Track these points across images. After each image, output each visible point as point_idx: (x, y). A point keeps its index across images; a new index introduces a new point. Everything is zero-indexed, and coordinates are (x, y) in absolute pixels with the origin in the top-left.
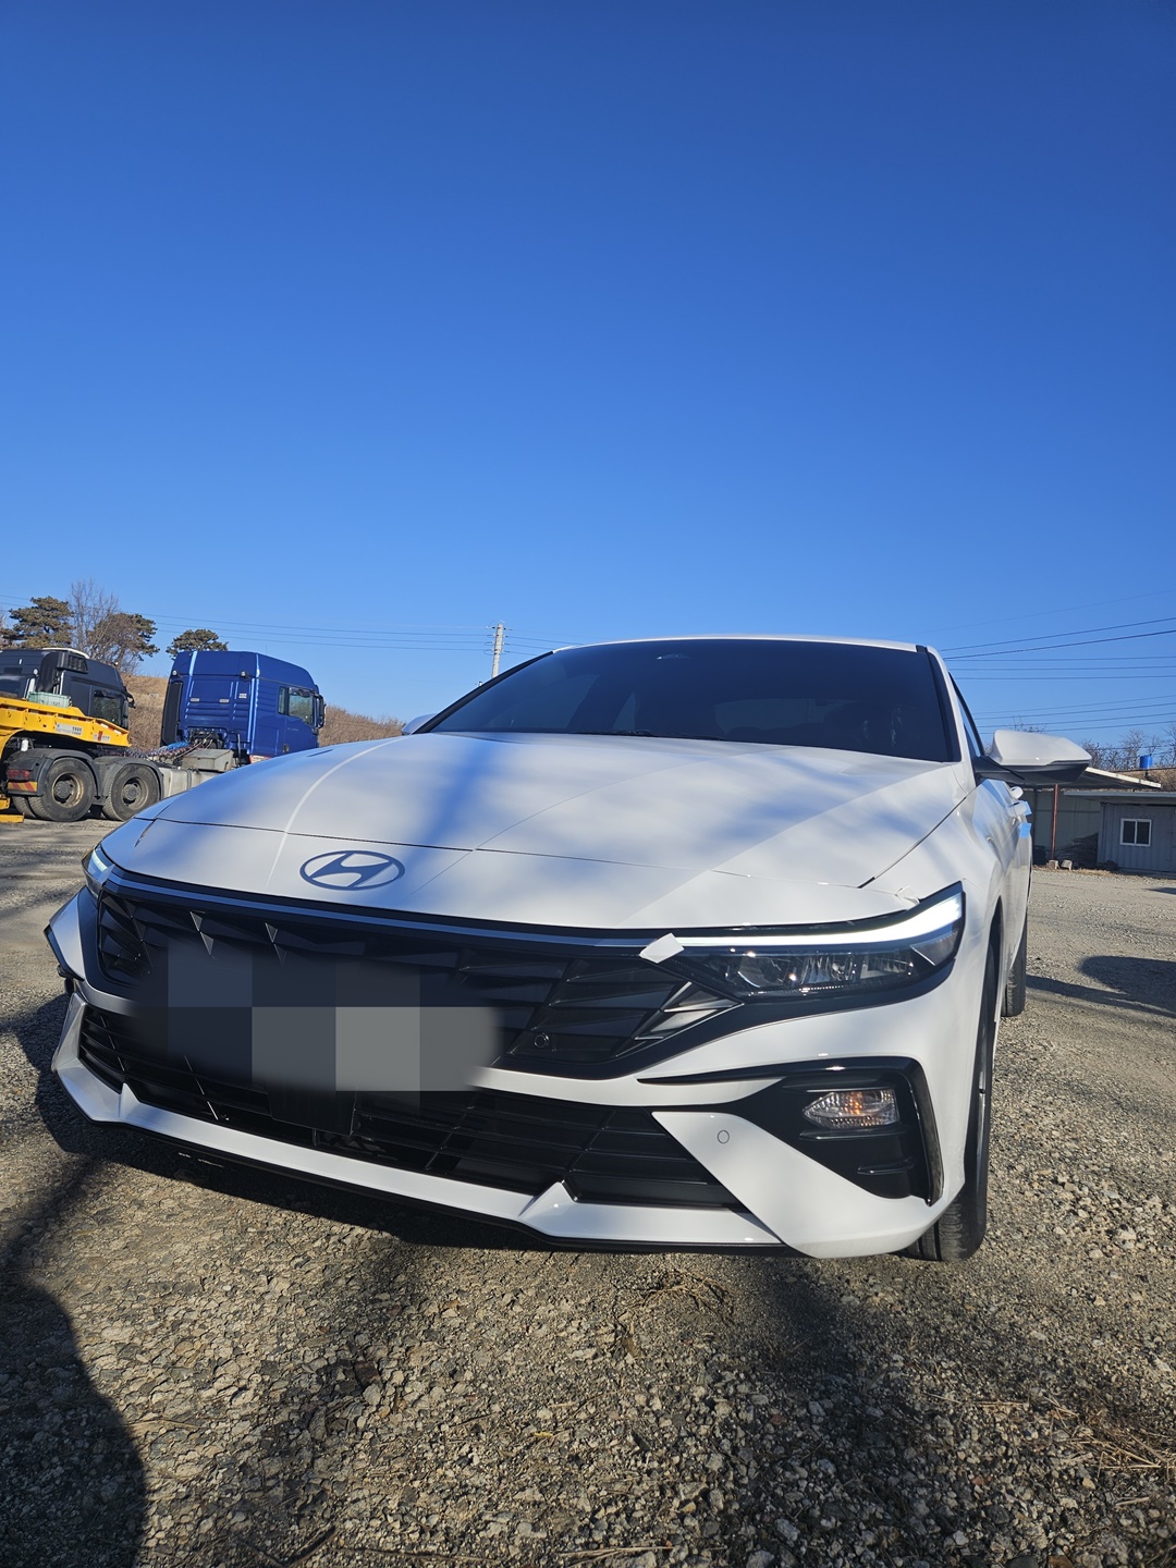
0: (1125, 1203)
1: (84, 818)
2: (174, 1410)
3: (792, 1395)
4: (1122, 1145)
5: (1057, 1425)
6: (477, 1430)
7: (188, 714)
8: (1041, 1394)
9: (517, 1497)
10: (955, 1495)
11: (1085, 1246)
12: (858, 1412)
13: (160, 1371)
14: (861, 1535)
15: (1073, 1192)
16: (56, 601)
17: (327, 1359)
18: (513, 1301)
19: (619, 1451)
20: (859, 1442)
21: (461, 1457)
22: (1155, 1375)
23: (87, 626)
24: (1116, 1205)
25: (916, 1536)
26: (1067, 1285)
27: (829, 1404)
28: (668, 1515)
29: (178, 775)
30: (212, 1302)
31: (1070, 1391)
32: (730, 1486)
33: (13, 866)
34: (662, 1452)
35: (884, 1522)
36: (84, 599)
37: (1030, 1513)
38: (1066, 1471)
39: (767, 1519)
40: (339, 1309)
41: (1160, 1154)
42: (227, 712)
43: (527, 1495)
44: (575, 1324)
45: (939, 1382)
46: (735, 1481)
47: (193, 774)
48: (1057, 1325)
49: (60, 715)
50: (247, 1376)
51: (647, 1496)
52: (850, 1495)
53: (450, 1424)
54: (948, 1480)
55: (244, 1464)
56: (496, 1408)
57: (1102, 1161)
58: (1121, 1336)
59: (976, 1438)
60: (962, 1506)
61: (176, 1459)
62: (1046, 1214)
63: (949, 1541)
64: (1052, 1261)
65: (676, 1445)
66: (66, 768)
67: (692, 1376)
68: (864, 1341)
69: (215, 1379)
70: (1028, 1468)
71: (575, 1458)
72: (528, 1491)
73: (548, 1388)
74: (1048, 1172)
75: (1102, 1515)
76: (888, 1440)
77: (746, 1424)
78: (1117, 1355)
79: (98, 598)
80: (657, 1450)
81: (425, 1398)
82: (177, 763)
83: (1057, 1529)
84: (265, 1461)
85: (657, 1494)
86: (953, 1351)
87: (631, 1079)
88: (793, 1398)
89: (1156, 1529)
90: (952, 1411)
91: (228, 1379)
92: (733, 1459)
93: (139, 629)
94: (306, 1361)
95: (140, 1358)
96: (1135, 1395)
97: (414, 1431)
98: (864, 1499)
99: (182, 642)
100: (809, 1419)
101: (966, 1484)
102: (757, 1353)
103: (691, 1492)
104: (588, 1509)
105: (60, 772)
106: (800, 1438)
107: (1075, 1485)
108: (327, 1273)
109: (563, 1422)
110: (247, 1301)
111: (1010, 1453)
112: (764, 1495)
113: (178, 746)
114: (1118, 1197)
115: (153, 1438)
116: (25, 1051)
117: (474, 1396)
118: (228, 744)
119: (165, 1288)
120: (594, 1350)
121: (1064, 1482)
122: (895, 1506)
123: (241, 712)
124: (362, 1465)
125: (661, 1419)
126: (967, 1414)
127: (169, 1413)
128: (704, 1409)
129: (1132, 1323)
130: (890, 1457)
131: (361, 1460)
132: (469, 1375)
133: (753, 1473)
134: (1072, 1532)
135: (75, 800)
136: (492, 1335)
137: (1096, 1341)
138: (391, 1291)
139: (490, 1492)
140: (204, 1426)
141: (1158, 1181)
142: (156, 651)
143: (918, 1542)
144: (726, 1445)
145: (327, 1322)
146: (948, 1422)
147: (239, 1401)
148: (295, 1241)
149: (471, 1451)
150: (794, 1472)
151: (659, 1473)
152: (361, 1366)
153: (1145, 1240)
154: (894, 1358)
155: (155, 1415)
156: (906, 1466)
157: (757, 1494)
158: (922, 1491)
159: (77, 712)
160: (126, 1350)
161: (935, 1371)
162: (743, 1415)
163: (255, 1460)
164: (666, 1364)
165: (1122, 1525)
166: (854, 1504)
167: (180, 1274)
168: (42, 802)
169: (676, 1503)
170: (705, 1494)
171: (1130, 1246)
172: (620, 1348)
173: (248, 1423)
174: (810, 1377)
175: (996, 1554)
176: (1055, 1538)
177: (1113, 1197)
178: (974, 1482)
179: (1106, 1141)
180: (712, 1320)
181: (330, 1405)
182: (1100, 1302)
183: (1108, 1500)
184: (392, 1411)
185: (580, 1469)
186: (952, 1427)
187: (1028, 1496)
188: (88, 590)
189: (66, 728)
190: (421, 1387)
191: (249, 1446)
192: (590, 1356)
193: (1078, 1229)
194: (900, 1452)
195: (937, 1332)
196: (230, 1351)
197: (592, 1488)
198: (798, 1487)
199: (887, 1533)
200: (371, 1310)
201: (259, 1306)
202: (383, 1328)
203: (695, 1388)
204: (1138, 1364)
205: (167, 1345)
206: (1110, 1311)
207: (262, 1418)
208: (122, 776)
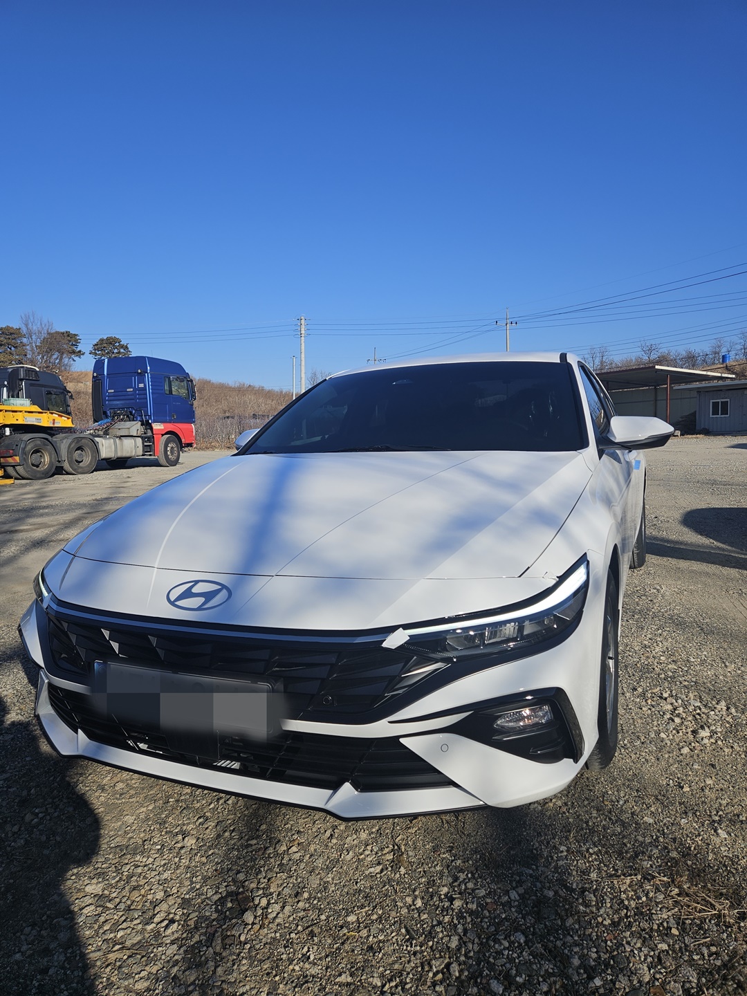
0: (703, 710)
1: (52, 475)
2: (131, 941)
3: (499, 886)
4: (703, 663)
5: (657, 890)
6: (312, 934)
7: (108, 400)
8: (649, 866)
9: (337, 980)
10: (595, 950)
11: (678, 745)
12: (539, 895)
13: (121, 913)
14: (539, 985)
15: (672, 704)
16: (12, 328)
17: (221, 893)
18: (331, 835)
19: (397, 939)
20: (539, 918)
21: (303, 955)
22: (718, 841)
23: (36, 343)
24: (698, 711)
25: (572, 981)
26: (667, 778)
27: (521, 890)
28: (426, 984)
29: (108, 441)
30: (150, 859)
31: (666, 860)
32: (463, 958)
33: (10, 522)
34: (422, 939)
35: (553, 975)
36: (30, 325)
37: (640, 957)
38: (662, 924)
39: (484, 981)
40: (226, 855)
41: (726, 666)
42: (133, 397)
43: (343, 979)
44: (369, 848)
45: (587, 865)
46: (466, 955)
47: (117, 440)
48: (660, 810)
49: (26, 412)
50: (173, 911)
51: (413, 971)
52: (533, 958)
53: (296, 932)
54: (591, 940)
55: (175, 975)
56: (323, 917)
57: (690, 677)
58: (699, 814)
59: (609, 905)
60: (599, 957)
61: (134, 977)
62: (655, 723)
63: (591, 985)
64: (658, 759)
65: (430, 933)
66: (36, 446)
67: (440, 879)
68: (543, 838)
69: (155, 915)
70: (639, 923)
71: (370, 948)
72: (344, 976)
73: (354, 898)
74: (657, 690)
75: (682, 953)
76: (557, 914)
77: (472, 911)
78: (695, 829)
79: (39, 324)
80: (419, 937)
81: (280, 915)
82: (106, 433)
83: (656, 966)
84: (187, 973)
85: (420, 969)
86: (596, 839)
87: (384, 721)
88: (500, 888)
89: (714, 960)
90: (595, 886)
91: (162, 915)
92: (465, 938)
93: (70, 341)
94: (208, 896)
95: (109, 905)
96: (705, 858)
97: (274, 939)
98: (542, 959)
99: (99, 346)
100: (509, 904)
101: (602, 941)
102: (478, 857)
103: (440, 965)
104: (379, 984)
105: (32, 448)
106: (504, 918)
107: (665, 933)
108: (218, 828)
109: (363, 923)
110: (171, 855)
111: (629, 914)
112: (482, 963)
113: (104, 422)
114: (699, 704)
115: (120, 963)
116: (26, 674)
117: (309, 910)
118: (137, 418)
119: (121, 850)
120: (381, 867)
121: (660, 931)
122: (560, 961)
123: (142, 396)
124: (244, 968)
125: (421, 914)
126: (604, 888)
127: (128, 943)
128: (447, 904)
129: (705, 803)
130: (558, 925)
131: (244, 964)
132: (306, 895)
133: (476, 948)
134: (665, 968)
135: (45, 465)
136: (319, 863)
137: (683, 820)
138: (258, 837)
139: (321, 979)
140: (150, 951)
141: (725, 688)
142: (83, 354)
143: (573, 987)
144: (460, 928)
145: (219, 865)
146: (592, 895)
147: (169, 931)
148: (198, 805)
149: (309, 951)
150: (501, 944)
151: (420, 954)
152: (241, 896)
153: (715, 736)
154: (561, 850)
155: (120, 946)
156: (567, 931)
157: (478, 964)
158: (576, 949)
159: (36, 408)
160: (100, 898)
161: (585, 856)
162: (470, 906)
163: (181, 973)
164: (424, 871)
165: (694, 960)
166: (536, 963)
167: (130, 838)
168: (24, 468)
169: (431, 974)
170: (448, 966)
171: (706, 741)
172: (395, 864)
173: (175, 946)
174: (510, 872)
175: (619, 989)
176: (654, 973)
177: (696, 705)
178: (607, 938)
179: (694, 660)
180: (452, 834)
181: (223, 927)
182: (686, 789)
183: (686, 942)
184: (260, 928)
185: (374, 955)
186: (594, 899)
187: (639, 945)
188: (32, 318)
189: (31, 420)
190: (277, 907)
191: (176, 962)
192: (378, 871)
193: (674, 732)
194: (563, 921)
195: (587, 825)
196: (162, 894)
197: (381, 969)
198: (503, 954)
199: (555, 982)
200: (246, 853)
201: (178, 859)
202: (253, 866)
203: (441, 888)
204: (708, 834)
205: (124, 894)
206: (692, 794)
207: (184, 941)
208: (72, 446)
